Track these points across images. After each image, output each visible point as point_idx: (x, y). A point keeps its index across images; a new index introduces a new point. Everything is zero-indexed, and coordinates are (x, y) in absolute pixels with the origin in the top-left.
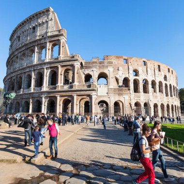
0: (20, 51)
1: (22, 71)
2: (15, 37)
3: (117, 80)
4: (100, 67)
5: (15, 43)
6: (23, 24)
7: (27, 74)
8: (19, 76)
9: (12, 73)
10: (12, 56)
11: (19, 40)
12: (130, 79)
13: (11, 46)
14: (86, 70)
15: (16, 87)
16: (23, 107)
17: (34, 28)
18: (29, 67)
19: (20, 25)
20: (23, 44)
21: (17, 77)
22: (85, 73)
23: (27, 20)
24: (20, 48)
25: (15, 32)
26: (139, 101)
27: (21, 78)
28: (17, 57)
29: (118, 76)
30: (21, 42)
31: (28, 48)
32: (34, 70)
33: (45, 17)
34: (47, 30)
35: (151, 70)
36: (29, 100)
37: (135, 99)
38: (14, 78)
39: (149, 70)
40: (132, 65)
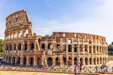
0: (11, 29)
1: (12, 41)
2: (8, 20)
4: (49, 40)
5: (8, 24)
6: (12, 15)
7: (14, 43)
9: (7, 41)
11: (10, 23)
12: (66, 44)
14: (42, 41)
15: (9, 48)
16: (13, 60)
17: (17, 19)
18: (15, 40)
21: (9, 43)
22: (42, 43)
23: (14, 14)
25: (8, 18)
26: (71, 57)
27: (11, 44)
30: (11, 25)
32: (17, 42)
33: (22, 14)
34: (23, 21)
35: (80, 39)
36: (15, 56)
37: (69, 55)
38: (8, 43)
39: (78, 39)
40: (68, 37)
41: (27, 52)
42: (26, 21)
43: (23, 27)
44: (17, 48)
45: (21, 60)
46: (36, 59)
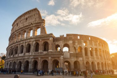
0: (18, 31)
1: (19, 43)
2: (16, 24)
3: (75, 48)
5: (15, 27)
6: (20, 17)
7: (21, 45)
8: (16, 46)
9: (12, 44)
10: (13, 35)
11: (18, 26)
12: (82, 47)
13: (13, 29)
14: (56, 42)
15: (14, 52)
17: (27, 19)
18: (23, 40)
19: (19, 18)
20: (20, 28)
22: (56, 44)
23: (23, 15)
24: (18, 30)
25: (15, 21)
26: (88, 61)
28: (16, 35)
29: (75, 46)
30: (18, 27)
31: (22, 30)
32: (26, 43)
33: (33, 13)
34: (34, 20)
35: (94, 42)
36: (22, 61)
37: (86, 59)
38: (13, 47)
39: (93, 42)
40: (83, 39)
41: (40, 53)
42: (38, 19)
43: (34, 25)
44: (25, 50)
45: (30, 65)
46: (52, 61)
